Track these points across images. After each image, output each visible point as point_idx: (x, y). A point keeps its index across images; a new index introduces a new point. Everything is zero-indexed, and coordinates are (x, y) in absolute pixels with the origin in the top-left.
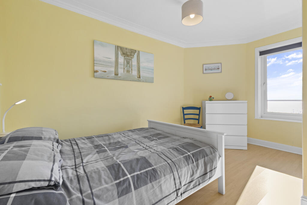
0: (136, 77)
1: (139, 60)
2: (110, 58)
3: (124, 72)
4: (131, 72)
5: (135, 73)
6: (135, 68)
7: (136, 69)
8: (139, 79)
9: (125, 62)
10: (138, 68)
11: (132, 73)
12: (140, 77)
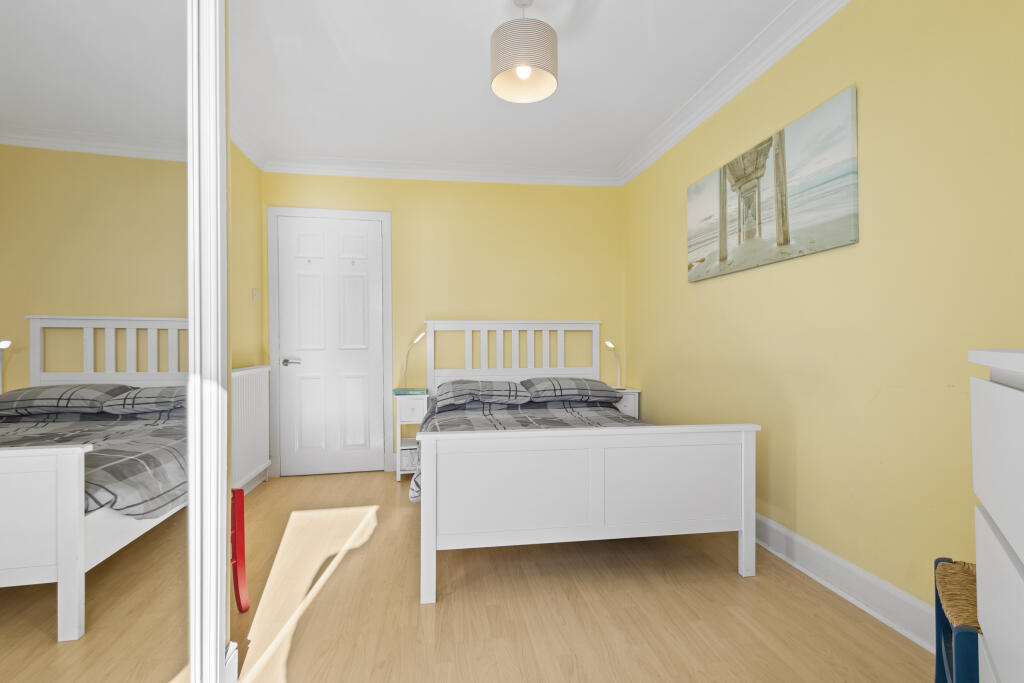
0: (775, 245)
1: (782, 169)
2: (710, 217)
3: (740, 242)
4: (757, 235)
5: (769, 231)
6: (769, 213)
7: (773, 212)
8: (785, 249)
9: (742, 204)
10: (780, 205)
11: (760, 234)
12: (786, 241)
